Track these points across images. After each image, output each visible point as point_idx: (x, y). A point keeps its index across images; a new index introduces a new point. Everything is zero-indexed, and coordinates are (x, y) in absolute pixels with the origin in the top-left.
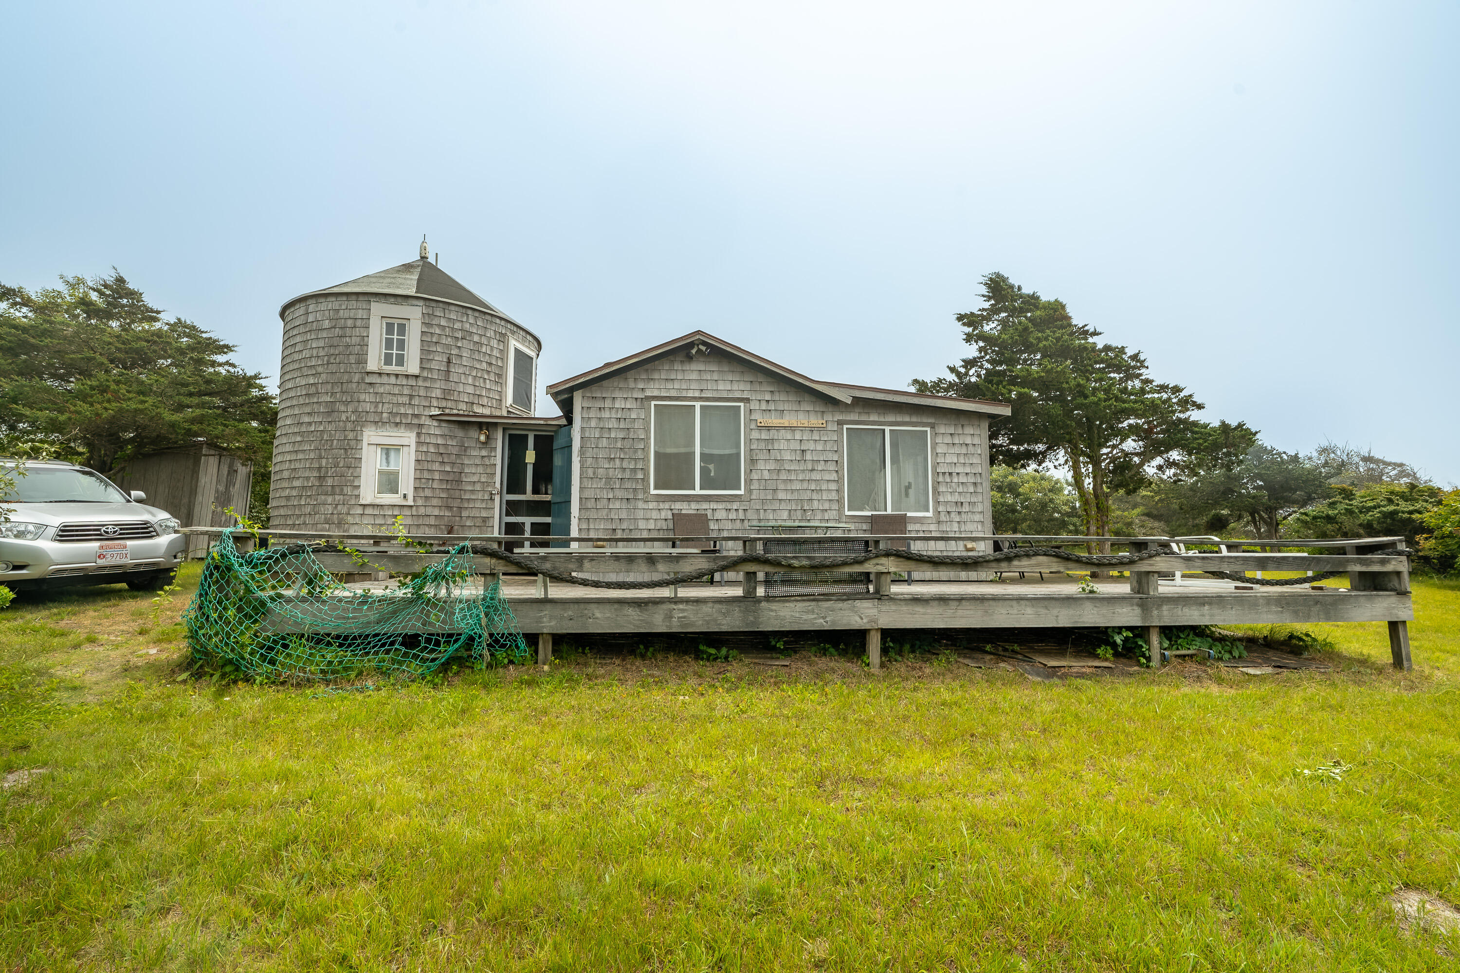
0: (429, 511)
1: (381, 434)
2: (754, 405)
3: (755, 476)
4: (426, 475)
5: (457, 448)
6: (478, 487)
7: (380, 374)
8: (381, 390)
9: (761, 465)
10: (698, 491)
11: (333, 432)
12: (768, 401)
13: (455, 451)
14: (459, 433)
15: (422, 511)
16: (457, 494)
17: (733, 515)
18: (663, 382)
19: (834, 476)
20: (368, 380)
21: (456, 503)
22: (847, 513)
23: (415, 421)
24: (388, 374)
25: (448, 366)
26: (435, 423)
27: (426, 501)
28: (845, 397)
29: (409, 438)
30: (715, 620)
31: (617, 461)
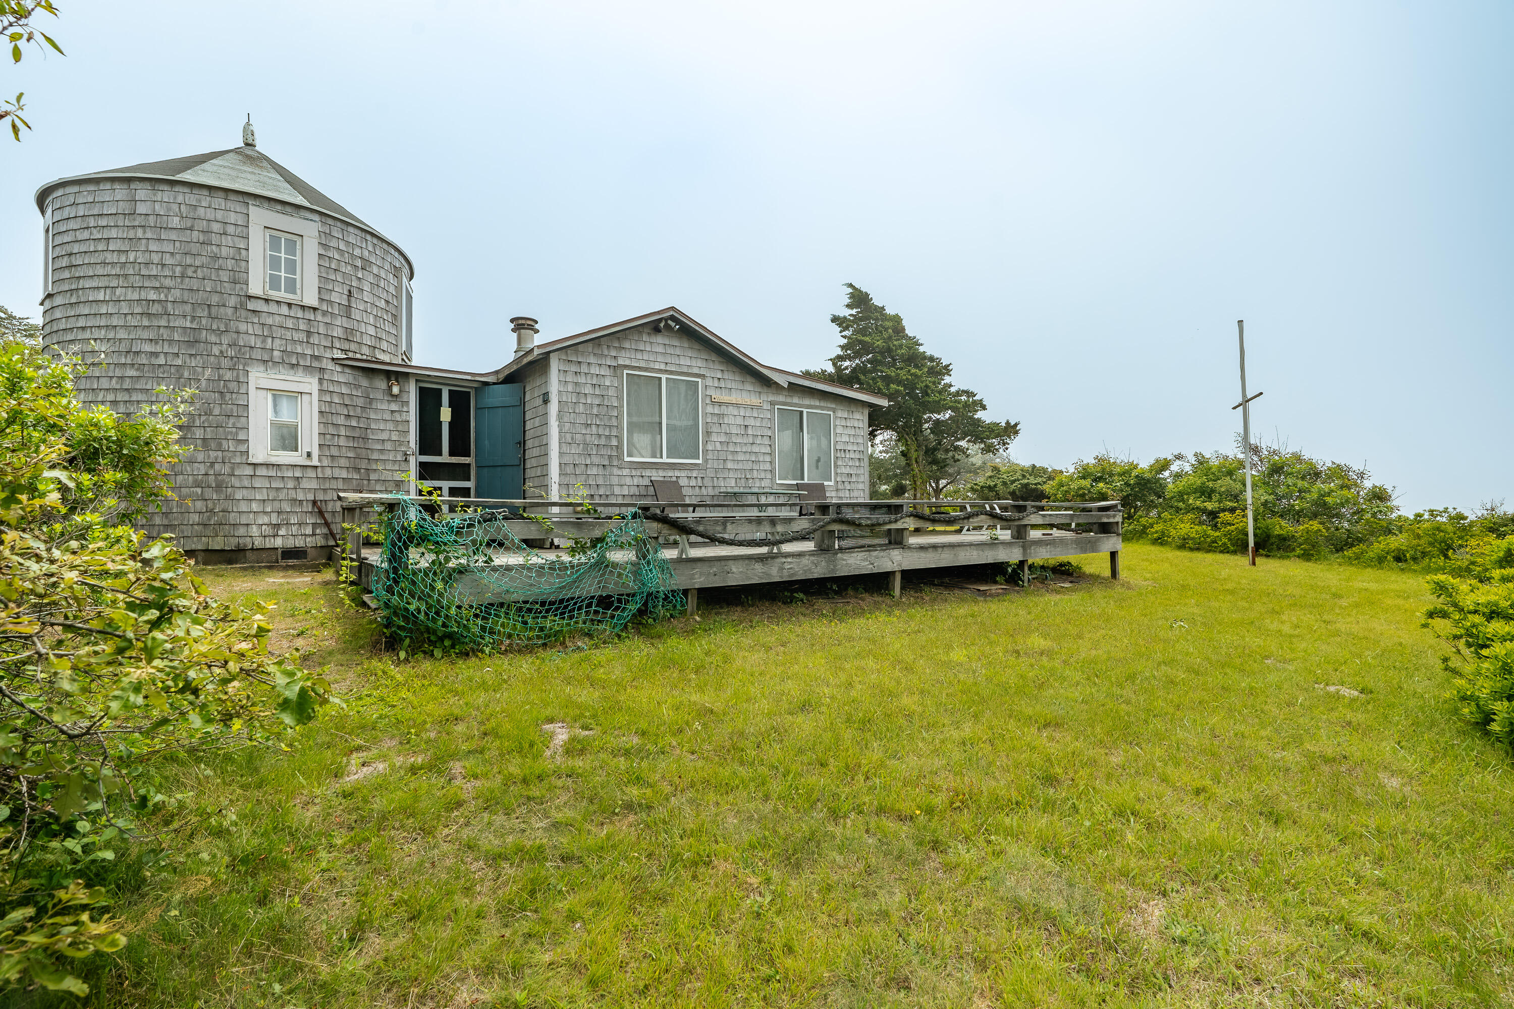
0: (337, 473)
1: (273, 376)
2: (709, 382)
3: (710, 447)
4: (331, 430)
5: (362, 400)
6: (388, 446)
7: (267, 300)
8: (270, 321)
9: (714, 437)
10: (665, 460)
11: (200, 370)
12: (719, 379)
13: (360, 402)
14: (364, 382)
15: (328, 472)
16: (363, 453)
17: (693, 483)
18: (633, 352)
19: (768, 450)
20: (251, 305)
21: (363, 465)
22: (778, 482)
23: (316, 364)
24: (277, 302)
25: (349, 301)
26: (339, 369)
27: (332, 461)
28: (782, 381)
29: (311, 384)
30: (810, 570)
31: (594, 427)
